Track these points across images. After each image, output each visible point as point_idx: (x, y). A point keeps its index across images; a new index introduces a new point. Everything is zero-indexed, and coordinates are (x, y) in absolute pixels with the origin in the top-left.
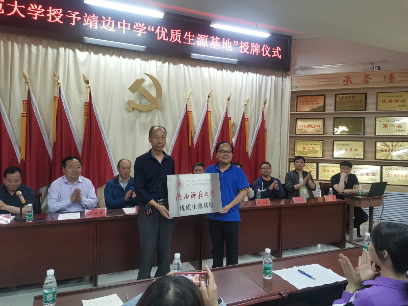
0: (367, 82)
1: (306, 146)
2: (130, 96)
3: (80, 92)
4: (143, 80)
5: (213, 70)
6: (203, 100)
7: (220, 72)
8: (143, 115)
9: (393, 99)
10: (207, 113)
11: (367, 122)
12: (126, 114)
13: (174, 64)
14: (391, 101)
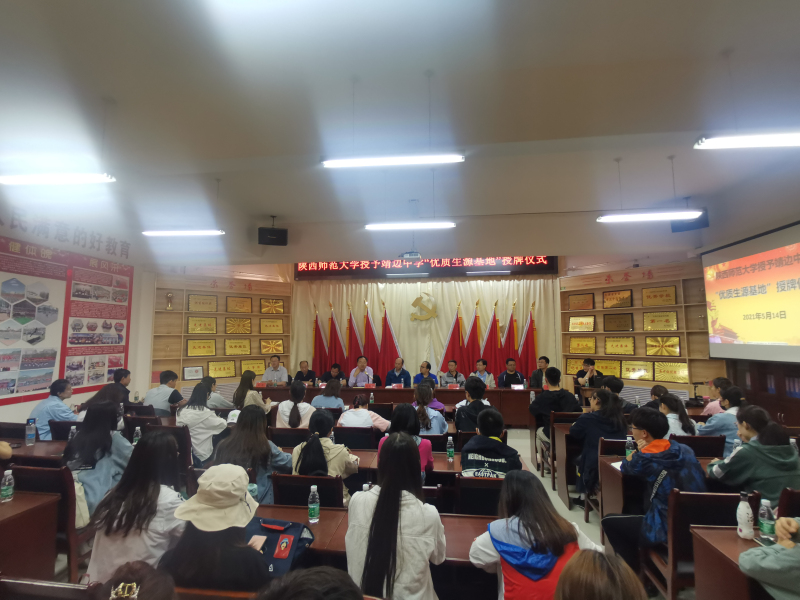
0: (627, 280)
1: (581, 343)
2: (414, 310)
3: (381, 311)
4: (421, 298)
5: (480, 283)
6: (472, 307)
7: (487, 283)
8: (424, 323)
9: (658, 294)
10: (476, 318)
11: (635, 318)
12: (411, 323)
13: (447, 282)
14: (655, 296)
